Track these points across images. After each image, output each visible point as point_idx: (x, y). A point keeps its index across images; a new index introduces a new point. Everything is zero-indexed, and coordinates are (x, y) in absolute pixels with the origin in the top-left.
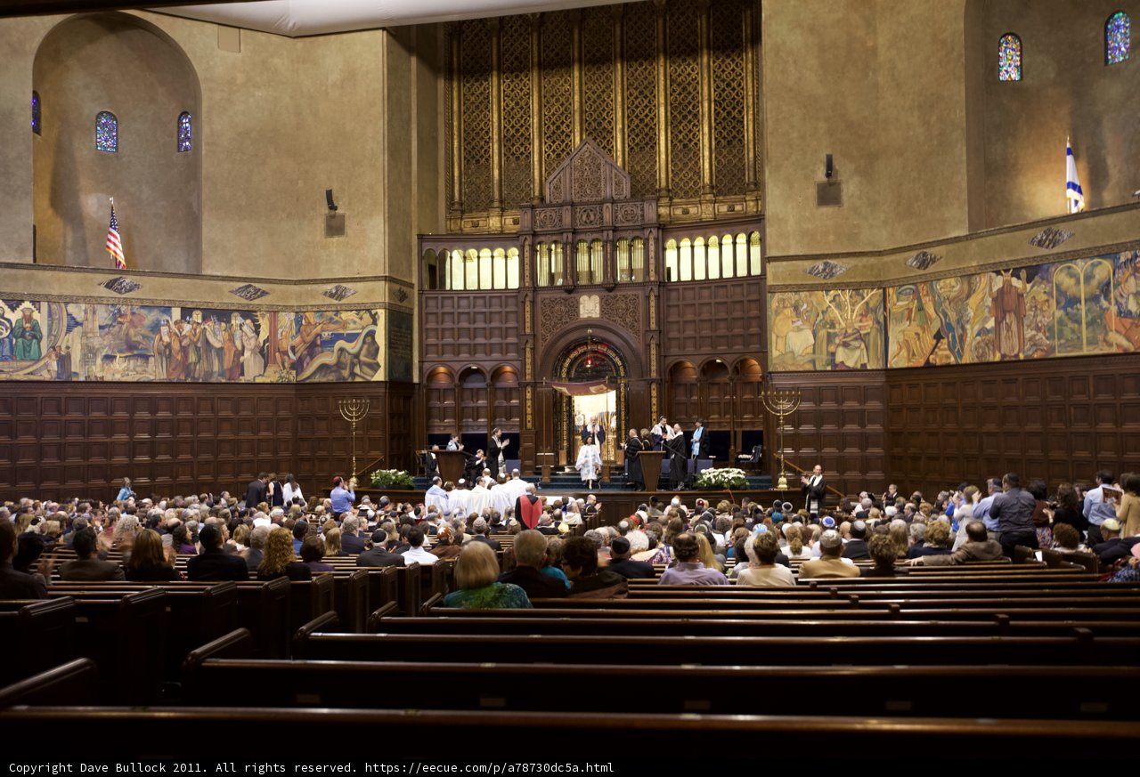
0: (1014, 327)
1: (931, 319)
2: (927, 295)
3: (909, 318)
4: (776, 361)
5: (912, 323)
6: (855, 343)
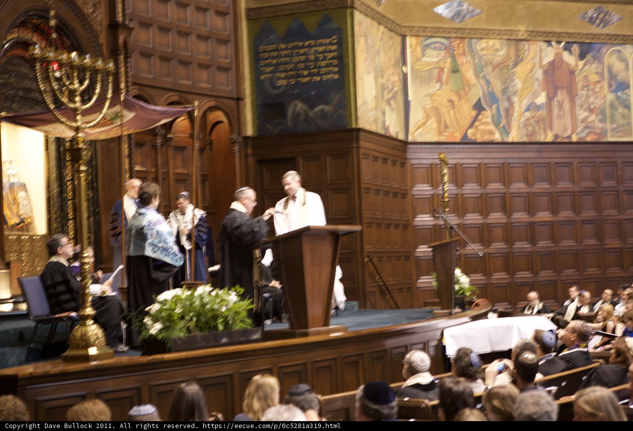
0: (567, 106)
1: (469, 85)
2: (464, 54)
3: (439, 80)
4: (360, 113)
5: (444, 87)
6: (392, 102)
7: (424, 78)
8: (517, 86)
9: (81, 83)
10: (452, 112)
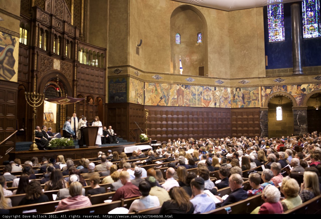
0: (182, 98)
1: (159, 93)
2: (158, 87)
3: (152, 92)
4: (130, 99)
5: (154, 93)
6: (140, 97)
7: (149, 92)
8: (170, 94)
9: (36, 98)
10: (155, 99)
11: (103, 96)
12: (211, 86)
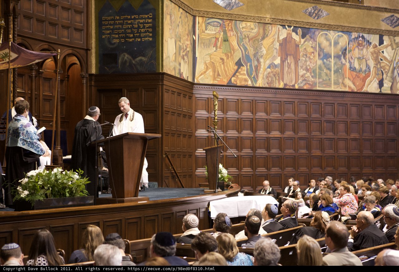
0: (293, 66)
1: (234, 50)
2: (232, 30)
3: (215, 45)
4: (165, 63)
5: (218, 49)
6: (185, 58)
7: (207, 45)
8: (263, 52)
10: (222, 66)
11: (83, 52)
12: (370, 31)
